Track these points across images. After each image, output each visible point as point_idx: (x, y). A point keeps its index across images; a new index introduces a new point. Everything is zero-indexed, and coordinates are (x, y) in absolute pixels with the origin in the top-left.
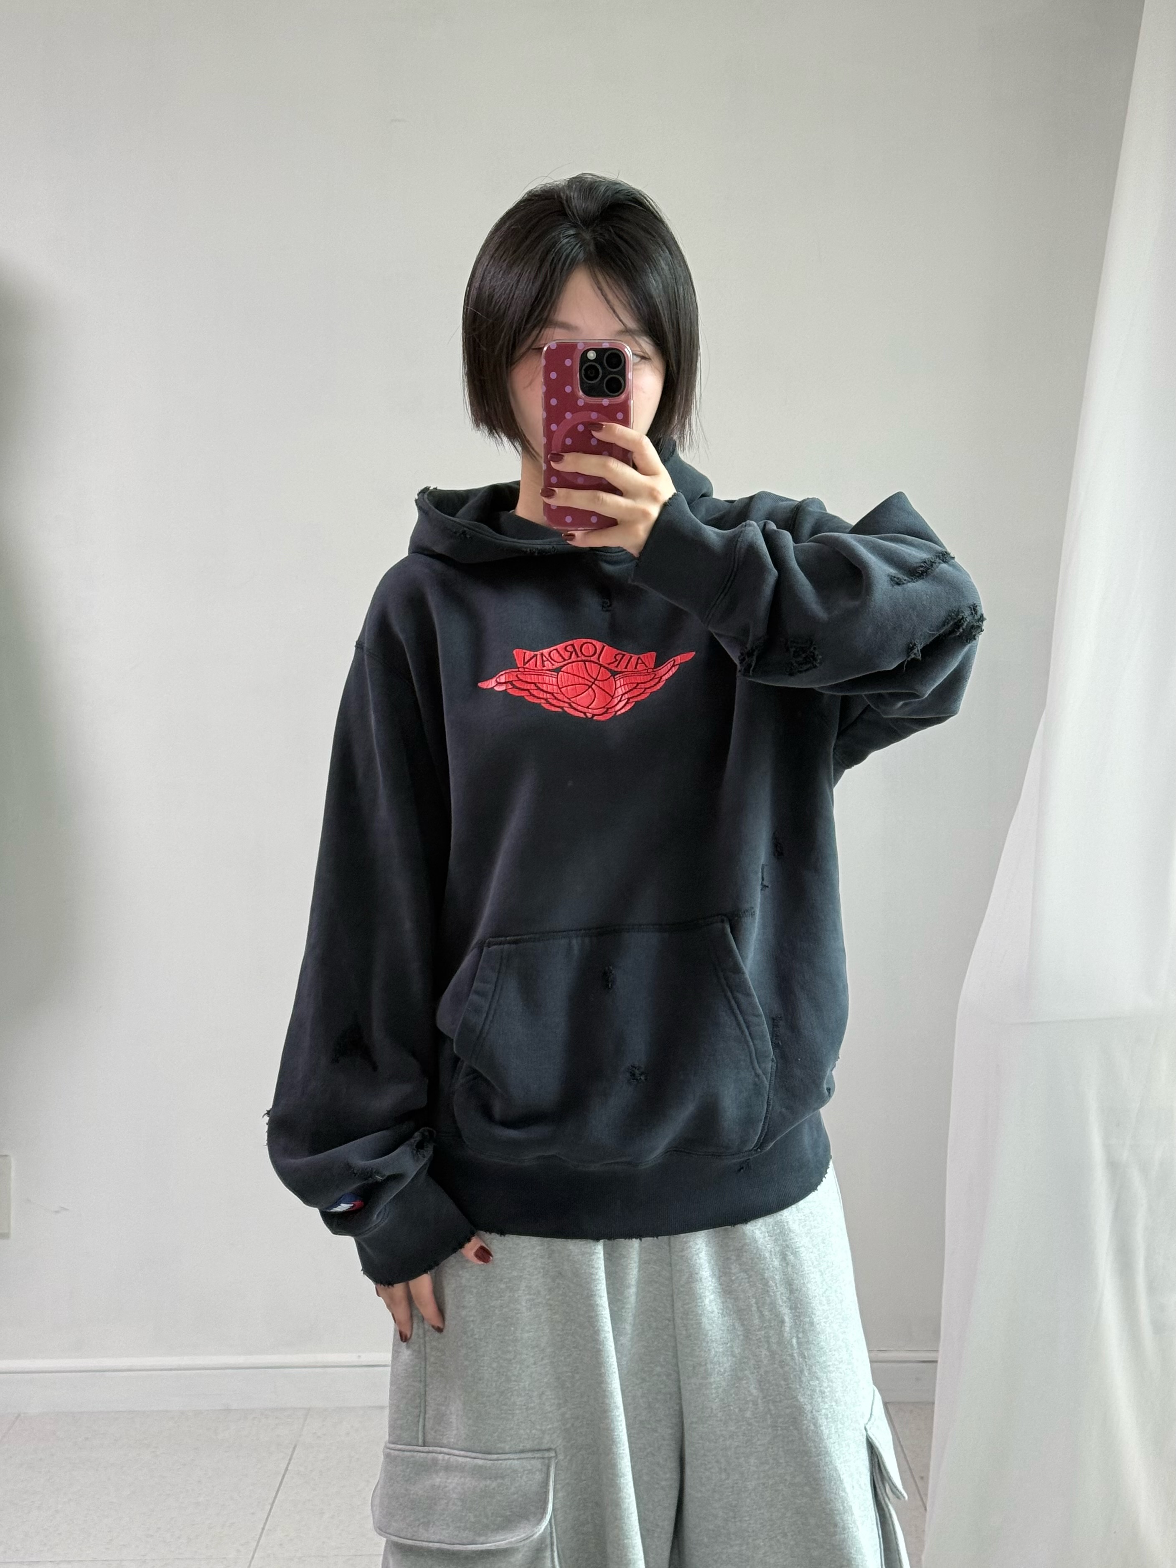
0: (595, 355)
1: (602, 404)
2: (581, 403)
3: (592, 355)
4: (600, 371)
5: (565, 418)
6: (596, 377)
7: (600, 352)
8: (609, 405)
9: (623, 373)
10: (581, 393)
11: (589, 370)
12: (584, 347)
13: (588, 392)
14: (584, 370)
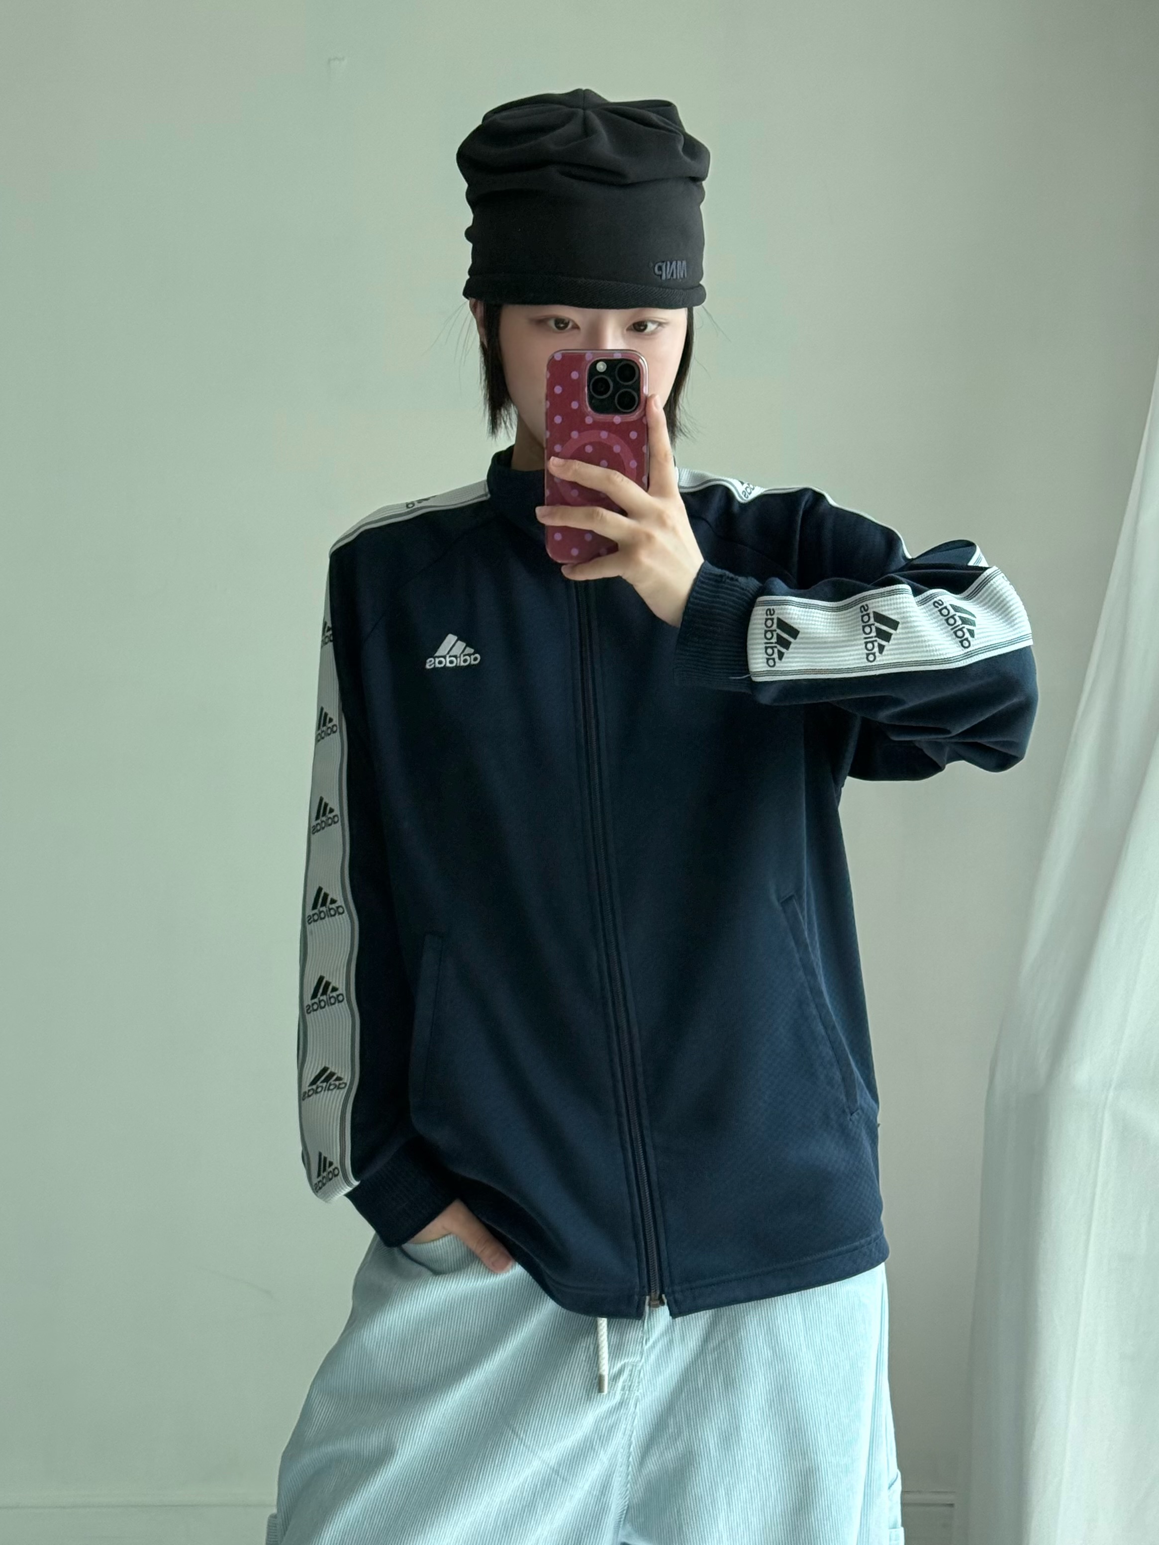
0: (606, 367)
1: (613, 423)
2: (589, 420)
3: (601, 367)
4: (611, 384)
5: (570, 437)
6: (605, 393)
7: (610, 363)
8: (621, 423)
9: (638, 388)
10: (589, 409)
11: (597, 383)
12: (593, 358)
13: (598, 408)
14: (593, 385)
